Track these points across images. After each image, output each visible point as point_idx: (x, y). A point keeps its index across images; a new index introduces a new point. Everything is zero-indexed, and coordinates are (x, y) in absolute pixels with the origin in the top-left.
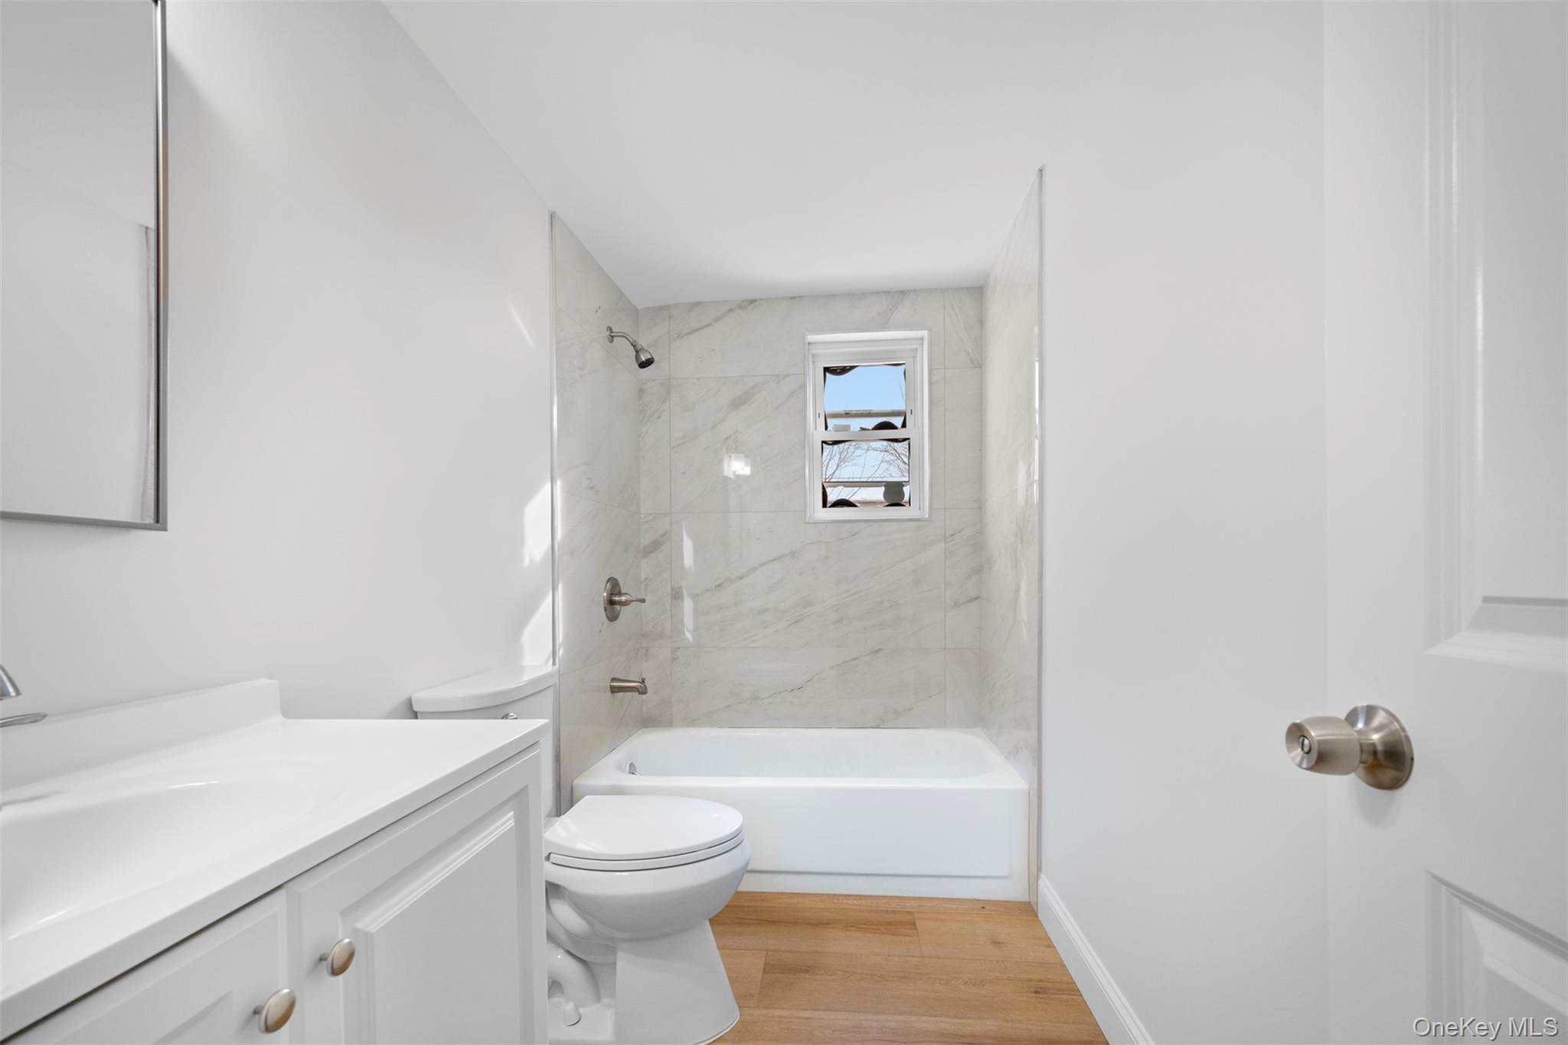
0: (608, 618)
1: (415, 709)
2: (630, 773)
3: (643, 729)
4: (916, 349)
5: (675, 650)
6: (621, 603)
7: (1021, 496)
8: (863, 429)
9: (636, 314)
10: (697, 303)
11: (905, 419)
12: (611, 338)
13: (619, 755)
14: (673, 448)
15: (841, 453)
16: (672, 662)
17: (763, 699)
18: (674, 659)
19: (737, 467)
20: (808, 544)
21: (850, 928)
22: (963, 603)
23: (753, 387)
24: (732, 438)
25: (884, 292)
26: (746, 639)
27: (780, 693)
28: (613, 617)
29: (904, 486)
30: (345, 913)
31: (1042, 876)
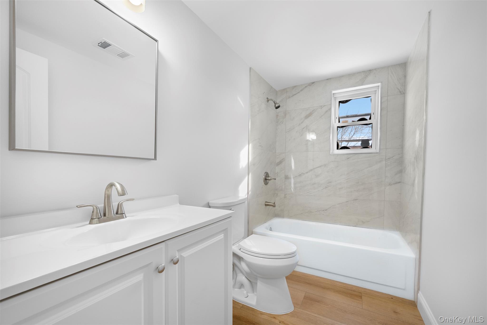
0: (265, 184)
1: (210, 205)
2: (270, 230)
3: (275, 218)
4: (376, 91)
5: (285, 195)
6: (268, 179)
7: (417, 143)
8: (353, 121)
9: (276, 92)
10: (294, 86)
11: (371, 117)
12: (268, 101)
13: (267, 224)
14: (287, 132)
15: (355, 129)
16: (285, 198)
17: (313, 212)
18: (285, 197)
19: (312, 137)
20: (331, 162)
21: (336, 292)
22: (393, 184)
23: (313, 111)
24: (305, 128)
25: (363, 72)
26: (308, 192)
27: (319, 211)
28: (266, 184)
29: (369, 141)
30: (178, 251)
31: (420, 292)
